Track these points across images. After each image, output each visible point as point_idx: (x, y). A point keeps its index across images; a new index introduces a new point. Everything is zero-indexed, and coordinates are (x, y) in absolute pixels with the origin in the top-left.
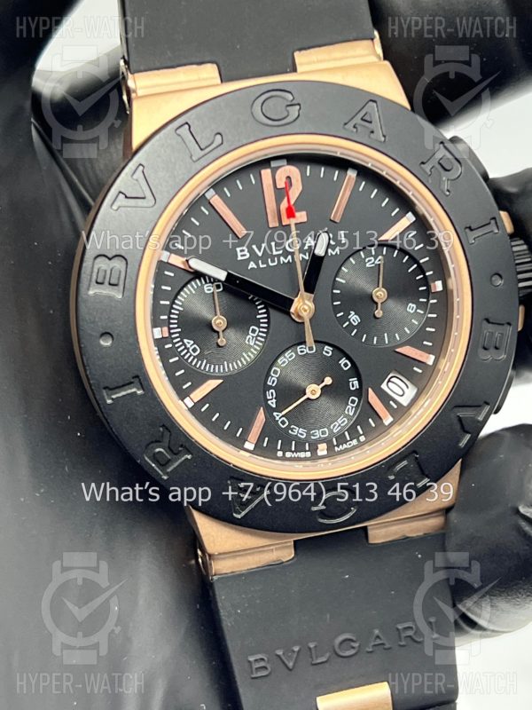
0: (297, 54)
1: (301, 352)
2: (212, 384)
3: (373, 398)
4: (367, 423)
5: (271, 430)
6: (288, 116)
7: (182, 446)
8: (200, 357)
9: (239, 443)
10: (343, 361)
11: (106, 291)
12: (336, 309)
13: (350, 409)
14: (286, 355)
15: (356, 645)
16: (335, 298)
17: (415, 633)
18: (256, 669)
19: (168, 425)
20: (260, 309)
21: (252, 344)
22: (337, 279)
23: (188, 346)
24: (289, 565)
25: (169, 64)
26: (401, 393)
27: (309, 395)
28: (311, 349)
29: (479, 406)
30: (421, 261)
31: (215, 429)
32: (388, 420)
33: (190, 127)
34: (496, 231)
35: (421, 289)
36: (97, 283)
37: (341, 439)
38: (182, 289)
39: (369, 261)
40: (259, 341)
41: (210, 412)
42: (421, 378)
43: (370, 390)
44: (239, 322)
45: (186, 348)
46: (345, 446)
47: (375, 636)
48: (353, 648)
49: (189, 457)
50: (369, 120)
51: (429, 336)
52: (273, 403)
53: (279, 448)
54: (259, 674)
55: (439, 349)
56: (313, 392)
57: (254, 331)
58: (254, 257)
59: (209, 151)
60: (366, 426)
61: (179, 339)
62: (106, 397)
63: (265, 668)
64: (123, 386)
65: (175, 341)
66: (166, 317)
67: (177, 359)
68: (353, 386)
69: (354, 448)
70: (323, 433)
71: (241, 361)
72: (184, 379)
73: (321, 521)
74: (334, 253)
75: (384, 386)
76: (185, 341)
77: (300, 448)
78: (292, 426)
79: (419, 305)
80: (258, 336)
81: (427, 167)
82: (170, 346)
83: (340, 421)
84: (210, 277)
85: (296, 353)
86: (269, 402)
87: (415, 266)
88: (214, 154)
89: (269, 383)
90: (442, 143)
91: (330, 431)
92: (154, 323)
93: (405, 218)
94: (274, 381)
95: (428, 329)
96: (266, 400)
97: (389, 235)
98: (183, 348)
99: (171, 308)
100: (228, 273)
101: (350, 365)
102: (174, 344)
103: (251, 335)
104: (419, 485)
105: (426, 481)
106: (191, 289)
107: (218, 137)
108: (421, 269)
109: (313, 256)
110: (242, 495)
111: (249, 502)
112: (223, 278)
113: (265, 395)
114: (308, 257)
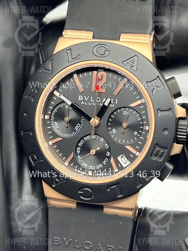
0: (122, 34)
1: (93, 137)
2: (59, 139)
3: (112, 160)
4: (108, 168)
5: (75, 160)
6: (104, 54)
7: (40, 156)
8: (58, 129)
9: (63, 162)
10: (106, 145)
11: (30, 98)
12: (108, 126)
13: (105, 162)
14: (87, 137)
15: (91, 246)
16: (108, 122)
17: (112, 250)
18: (56, 242)
20: (83, 119)
21: (77, 130)
22: (111, 116)
23: (56, 124)
24: (75, 210)
25: (77, 29)
27: (91, 153)
28: (96, 137)
30: (143, 117)
31: (56, 155)
32: (116, 170)
33: (71, 50)
34: (171, 114)
35: (141, 127)
36: (29, 94)
38: (58, 105)
39: (125, 112)
40: (79, 129)
41: (56, 149)
42: (131, 158)
43: (112, 157)
47: (98, 246)
48: (90, 247)
50: (133, 62)
51: (139, 145)
52: (78, 152)
53: (76, 168)
54: (56, 244)
55: (140, 151)
56: (93, 152)
57: (78, 126)
58: (84, 100)
59: (75, 60)
60: (108, 170)
61: (53, 121)
62: (22, 133)
63: (58, 242)
64: (28, 131)
66: (50, 112)
67: (50, 127)
68: (108, 155)
70: (93, 168)
71: (72, 135)
72: (51, 135)
73: (81, 197)
74: (112, 106)
75: (119, 158)
77: (83, 169)
78: (83, 162)
79: (139, 133)
80: (79, 127)
81: (149, 84)
82: (49, 122)
83: (100, 165)
84: (66, 103)
85: (91, 137)
88: (75, 62)
89: (79, 145)
90: (158, 76)
91: (96, 168)
92: (45, 113)
93: (140, 100)
94: (81, 145)
95: (139, 142)
96: (76, 150)
97: (133, 105)
98: (54, 124)
99: (53, 110)
100: (72, 103)
101: (108, 147)
102: (50, 122)
103: (77, 127)
104: (119, 196)
105: (122, 196)
106: (61, 105)
107: (79, 56)
108: (142, 120)
109: (104, 105)
110: (56, 179)
111: (58, 182)
112: (70, 104)
113: (76, 148)
114: (102, 105)
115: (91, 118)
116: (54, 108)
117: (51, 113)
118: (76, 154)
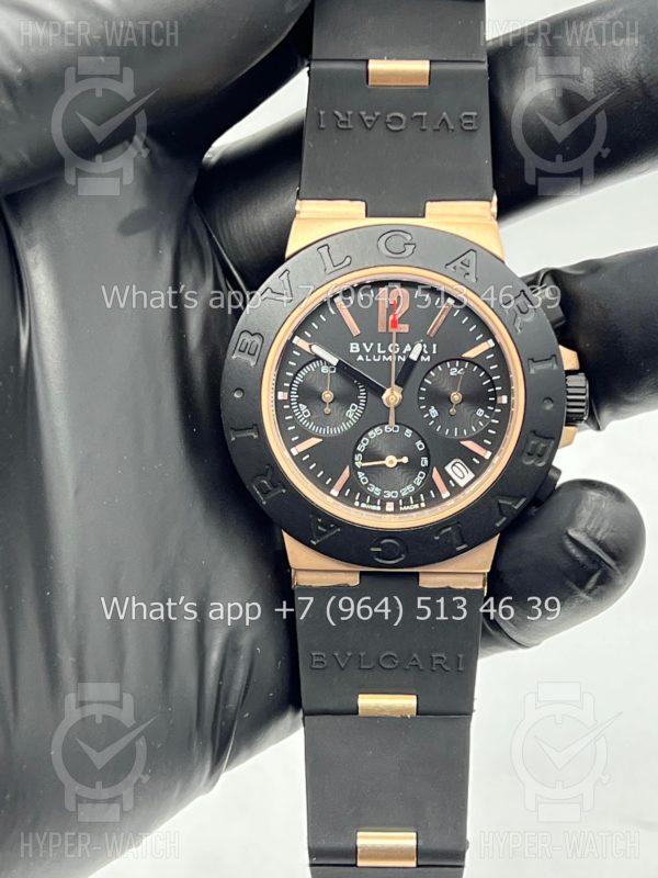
0: (429, 204)
1: (388, 430)
2: (314, 441)
3: (436, 475)
4: (428, 494)
5: (352, 484)
6: (405, 251)
7: (280, 482)
8: (309, 419)
9: (327, 489)
10: (419, 443)
11: (244, 357)
12: (420, 403)
13: (419, 480)
14: (375, 430)
15: (397, 662)
16: (420, 393)
19: (272, 465)
20: (362, 392)
21: (350, 416)
22: (425, 380)
23: (302, 409)
24: (355, 589)
25: (331, 197)
26: (461, 476)
27: (386, 462)
28: (395, 429)
29: (517, 498)
30: (494, 378)
31: (311, 475)
32: (446, 494)
33: (329, 248)
34: (555, 366)
35: (490, 399)
36: (240, 351)
37: (406, 502)
38: (304, 366)
39: (453, 370)
40: (357, 416)
41: (309, 462)
42: (478, 467)
43: (435, 469)
44: (343, 400)
45: (300, 411)
46: (408, 508)
49: (284, 491)
50: (467, 264)
51: (490, 437)
52: (359, 464)
53: (357, 499)
54: (318, 666)
55: (494, 449)
56: (391, 462)
57: (354, 408)
58: (362, 352)
59: (341, 267)
60: (427, 495)
61: (295, 403)
62: (232, 435)
64: (245, 429)
65: (292, 404)
66: (288, 385)
67: (291, 417)
68: (423, 463)
69: (415, 510)
70: (394, 494)
71: (340, 428)
72: (293, 433)
73: (377, 559)
74: (425, 360)
75: (448, 468)
76: (301, 405)
77: (373, 502)
78: (370, 485)
79: (487, 412)
80: (356, 411)
82: (288, 406)
83: (408, 488)
84: (327, 362)
85: (383, 430)
86: (356, 463)
87: (489, 380)
88: (342, 271)
89: (359, 449)
90: (523, 291)
91: (400, 494)
92: (278, 387)
93: (486, 343)
94: (362, 448)
95: (489, 431)
96: (354, 461)
97: (471, 354)
98: (298, 410)
99: (294, 379)
100: (340, 360)
101: (424, 447)
102: (291, 406)
103: (351, 410)
104: (459, 549)
105: (464, 546)
106: (312, 367)
107: (348, 259)
108: (492, 384)
109: (408, 360)
110: (320, 528)
111: (324, 534)
112: (335, 364)
113: (354, 457)
114: (404, 360)
115: (384, 391)
117: (291, 386)
118: (354, 469)
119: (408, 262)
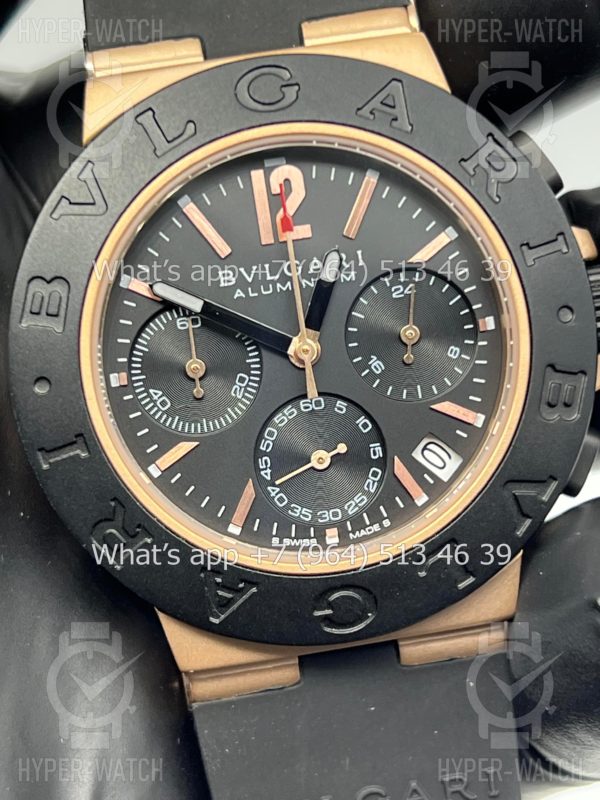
0: (305, 24)
1: (306, 408)
2: (185, 447)
3: (400, 469)
4: (393, 505)
5: (262, 509)
6: (283, 98)
7: (139, 526)
8: (170, 413)
9: (221, 526)
10: (362, 420)
11: (43, 322)
12: (352, 353)
13: (372, 484)
14: (285, 411)
16: (348, 337)
17: (466, 788)
19: (121, 498)
20: (251, 351)
21: (240, 397)
22: (353, 313)
23: (155, 397)
26: (441, 465)
27: (314, 463)
28: (318, 403)
29: (544, 482)
30: (466, 291)
31: (189, 506)
32: (421, 499)
33: (154, 113)
34: (565, 250)
35: (466, 327)
36: (32, 313)
37: (358, 523)
38: (146, 324)
39: (396, 290)
40: (250, 393)
41: (183, 485)
42: (467, 444)
43: (396, 458)
44: (222, 370)
45: (152, 401)
46: (363, 533)
47: (410, 791)
49: (149, 540)
50: (392, 104)
51: (477, 389)
52: (267, 474)
53: (274, 533)
55: (489, 408)
56: (320, 460)
60: (391, 507)
61: (142, 389)
62: (42, 461)
64: (64, 446)
65: (137, 391)
66: (125, 360)
67: (139, 413)
68: (375, 454)
70: (335, 515)
71: (225, 419)
72: (148, 440)
73: (328, 630)
75: (417, 455)
76: (151, 391)
77: (303, 531)
78: (293, 505)
79: (465, 349)
80: (248, 385)
81: (469, 166)
82: (131, 397)
83: (357, 499)
84: (184, 309)
85: (299, 409)
86: (262, 473)
87: (459, 297)
88: (186, 148)
89: (263, 448)
90: (489, 134)
91: (344, 512)
92: (109, 366)
93: (443, 234)
94: (268, 445)
95: (475, 380)
96: (258, 470)
97: (422, 256)
98: (148, 400)
99: (133, 348)
100: (205, 302)
101: (370, 426)
102: (136, 395)
103: (238, 385)
104: (461, 586)
105: (471, 580)
106: (159, 324)
107: (191, 125)
108: (466, 301)
109: (320, 283)
110: (220, 593)
111: (230, 602)
112: (198, 309)
113: (256, 463)
115: (289, 341)
116: (135, 341)
117: (130, 362)
118: (261, 483)
119: (292, 113)
